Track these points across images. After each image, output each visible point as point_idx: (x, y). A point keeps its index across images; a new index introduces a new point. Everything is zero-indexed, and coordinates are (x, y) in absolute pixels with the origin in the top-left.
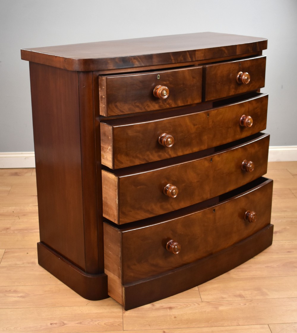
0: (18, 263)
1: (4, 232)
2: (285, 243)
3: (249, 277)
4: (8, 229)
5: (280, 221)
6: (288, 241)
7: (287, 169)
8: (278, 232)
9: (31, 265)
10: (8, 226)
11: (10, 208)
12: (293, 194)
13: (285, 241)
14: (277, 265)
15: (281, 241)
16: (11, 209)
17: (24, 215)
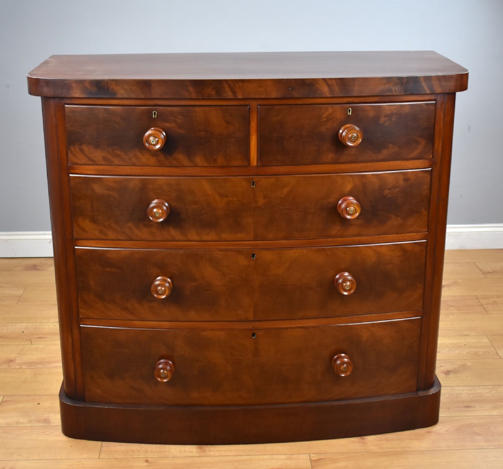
0: (22, 420)
1: (5, 366)
2: (463, 390)
3: (398, 450)
4: (11, 361)
5: (457, 352)
6: (467, 388)
7: (474, 263)
8: (452, 371)
9: (42, 424)
10: (12, 356)
11: (19, 324)
12: (482, 305)
13: (462, 388)
14: (446, 429)
15: (456, 388)
16: (19, 327)
17: (40, 338)
